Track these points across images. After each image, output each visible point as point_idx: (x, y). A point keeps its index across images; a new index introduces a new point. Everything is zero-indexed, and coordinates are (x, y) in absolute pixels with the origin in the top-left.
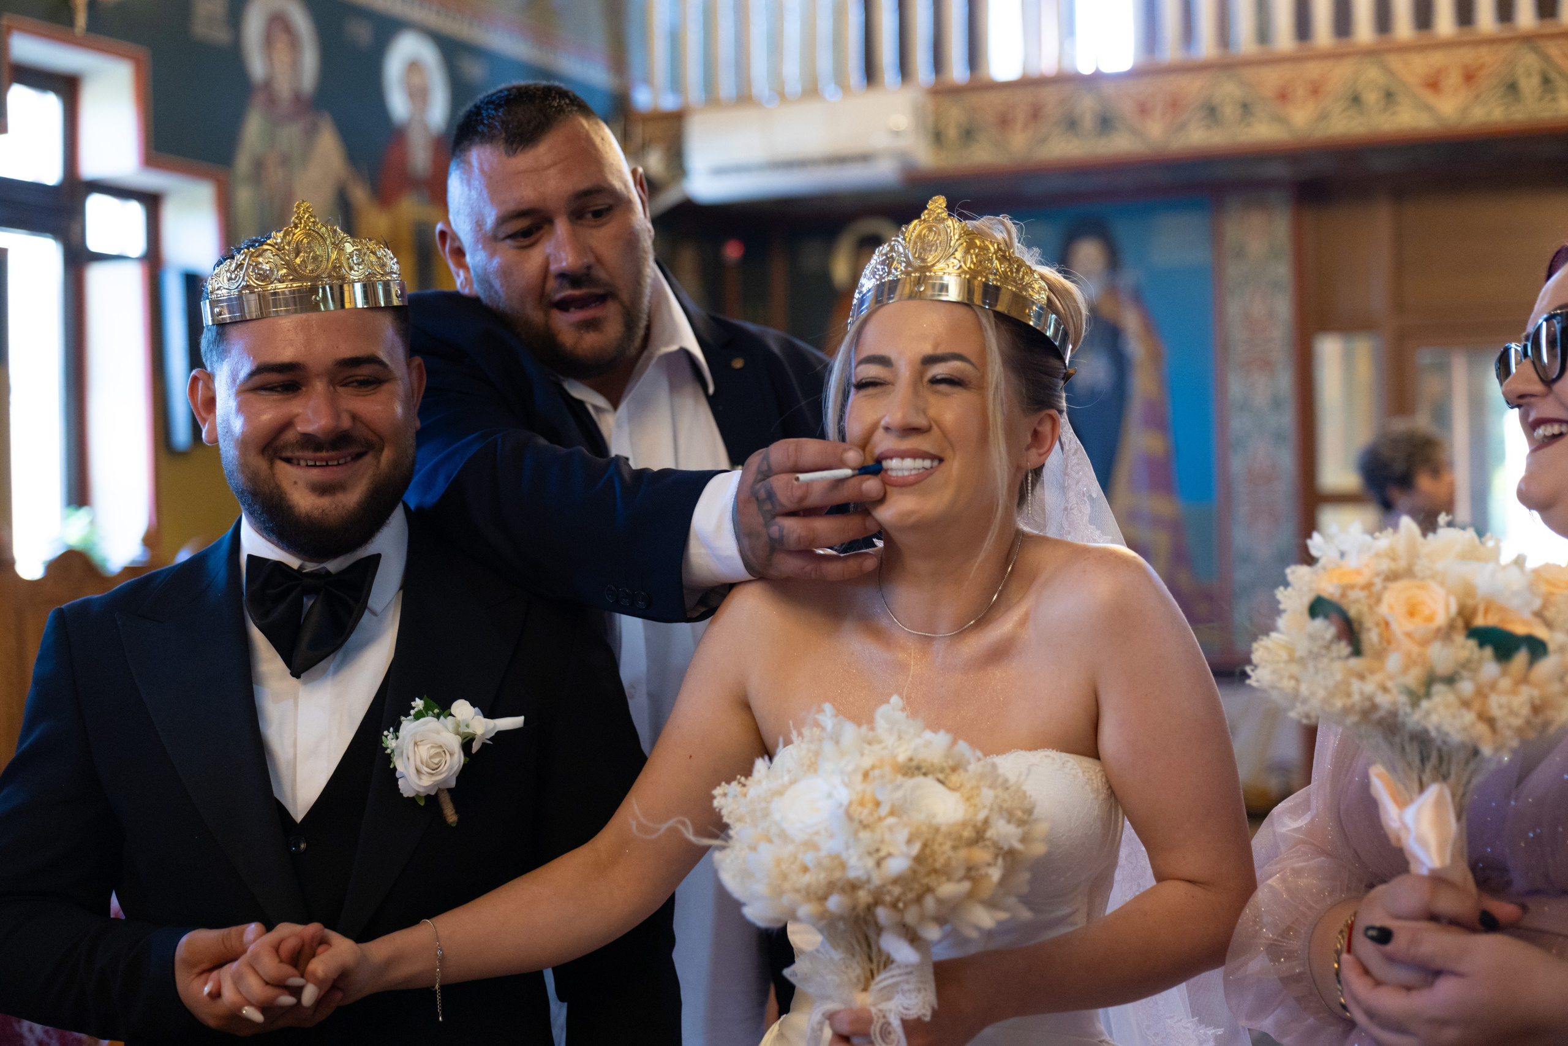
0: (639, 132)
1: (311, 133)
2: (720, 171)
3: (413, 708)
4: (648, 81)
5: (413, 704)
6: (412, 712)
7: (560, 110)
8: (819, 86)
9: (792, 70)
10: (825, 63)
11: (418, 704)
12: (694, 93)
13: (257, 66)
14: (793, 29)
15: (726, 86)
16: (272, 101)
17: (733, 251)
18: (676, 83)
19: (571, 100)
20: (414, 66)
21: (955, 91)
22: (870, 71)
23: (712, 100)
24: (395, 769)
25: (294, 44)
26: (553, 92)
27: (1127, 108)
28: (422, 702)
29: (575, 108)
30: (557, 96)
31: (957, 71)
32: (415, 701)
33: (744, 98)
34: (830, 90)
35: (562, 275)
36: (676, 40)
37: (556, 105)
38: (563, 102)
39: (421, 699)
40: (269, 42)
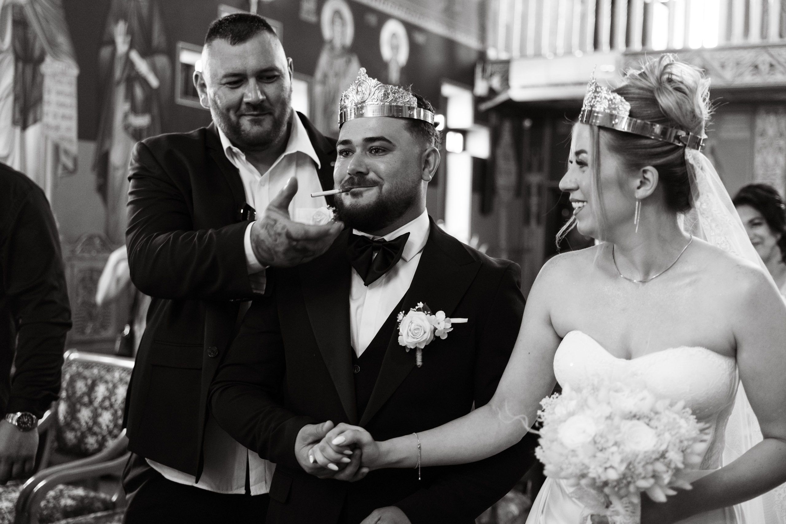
0: (489, 69)
1: (349, 62)
2: (524, 87)
3: (418, 306)
4: (495, 46)
5: (418, 304)
6: (417, 307)
7: (258, 28)
8: (573, 50)
9: (560, 44)
10: (575, 40)
11: (421, 305)
12: (516, 53)
13: (327, 33)
14: (562, 25)
15: (530, 50)
16: (332, 48)
17: (527, 123)
18: (508, 48)
19: (264, 24)
20: (394, 35)
21: (635, 55)
22: (596, 45)
23: (523, 55)
24: (399, 331)
25: (344, 24)
26: (256, 19)
27: (716, 65)
28: (422, 304)
29: (265, 28)
30: (258, 21)
31: (637, 45)
32: (419, 303)
33: (538, 55)
34: (578, 53)
35: (248, 104)
36: (509, 29)
37: (256, 25)
38: (260, 24)
39: (422, 303)
40: (333, 22)
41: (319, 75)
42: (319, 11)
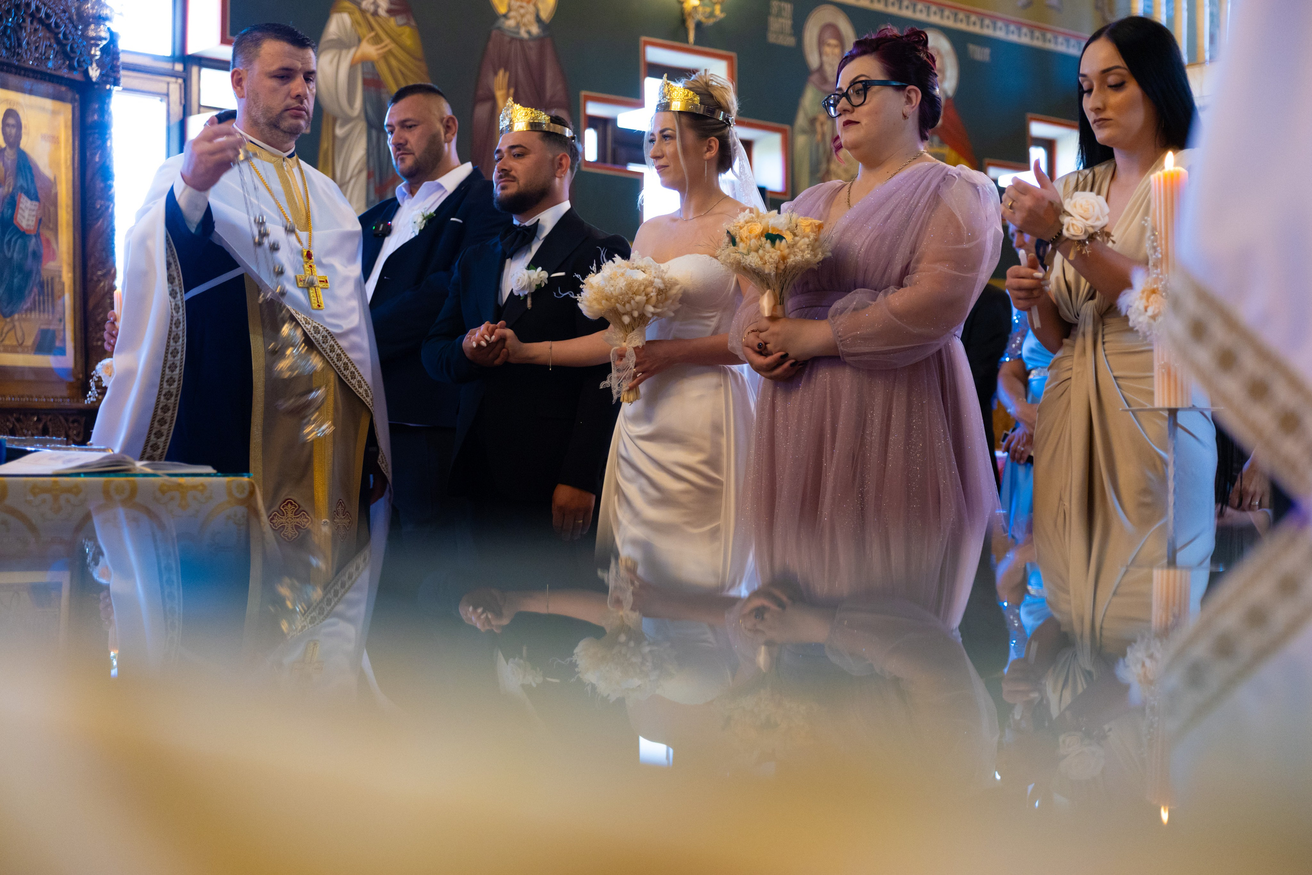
16: (824, 80)
40: (821, 43)
41: (801, 120)
42: (798, 30)
